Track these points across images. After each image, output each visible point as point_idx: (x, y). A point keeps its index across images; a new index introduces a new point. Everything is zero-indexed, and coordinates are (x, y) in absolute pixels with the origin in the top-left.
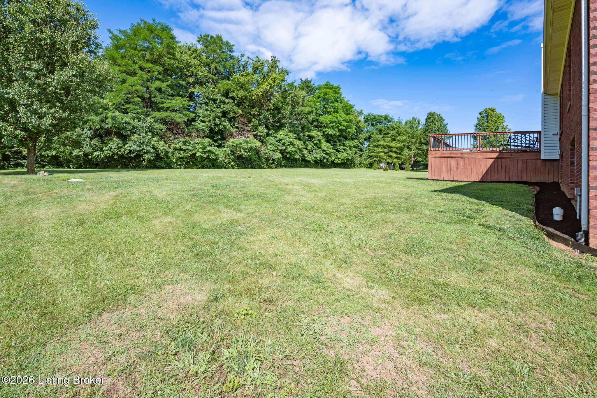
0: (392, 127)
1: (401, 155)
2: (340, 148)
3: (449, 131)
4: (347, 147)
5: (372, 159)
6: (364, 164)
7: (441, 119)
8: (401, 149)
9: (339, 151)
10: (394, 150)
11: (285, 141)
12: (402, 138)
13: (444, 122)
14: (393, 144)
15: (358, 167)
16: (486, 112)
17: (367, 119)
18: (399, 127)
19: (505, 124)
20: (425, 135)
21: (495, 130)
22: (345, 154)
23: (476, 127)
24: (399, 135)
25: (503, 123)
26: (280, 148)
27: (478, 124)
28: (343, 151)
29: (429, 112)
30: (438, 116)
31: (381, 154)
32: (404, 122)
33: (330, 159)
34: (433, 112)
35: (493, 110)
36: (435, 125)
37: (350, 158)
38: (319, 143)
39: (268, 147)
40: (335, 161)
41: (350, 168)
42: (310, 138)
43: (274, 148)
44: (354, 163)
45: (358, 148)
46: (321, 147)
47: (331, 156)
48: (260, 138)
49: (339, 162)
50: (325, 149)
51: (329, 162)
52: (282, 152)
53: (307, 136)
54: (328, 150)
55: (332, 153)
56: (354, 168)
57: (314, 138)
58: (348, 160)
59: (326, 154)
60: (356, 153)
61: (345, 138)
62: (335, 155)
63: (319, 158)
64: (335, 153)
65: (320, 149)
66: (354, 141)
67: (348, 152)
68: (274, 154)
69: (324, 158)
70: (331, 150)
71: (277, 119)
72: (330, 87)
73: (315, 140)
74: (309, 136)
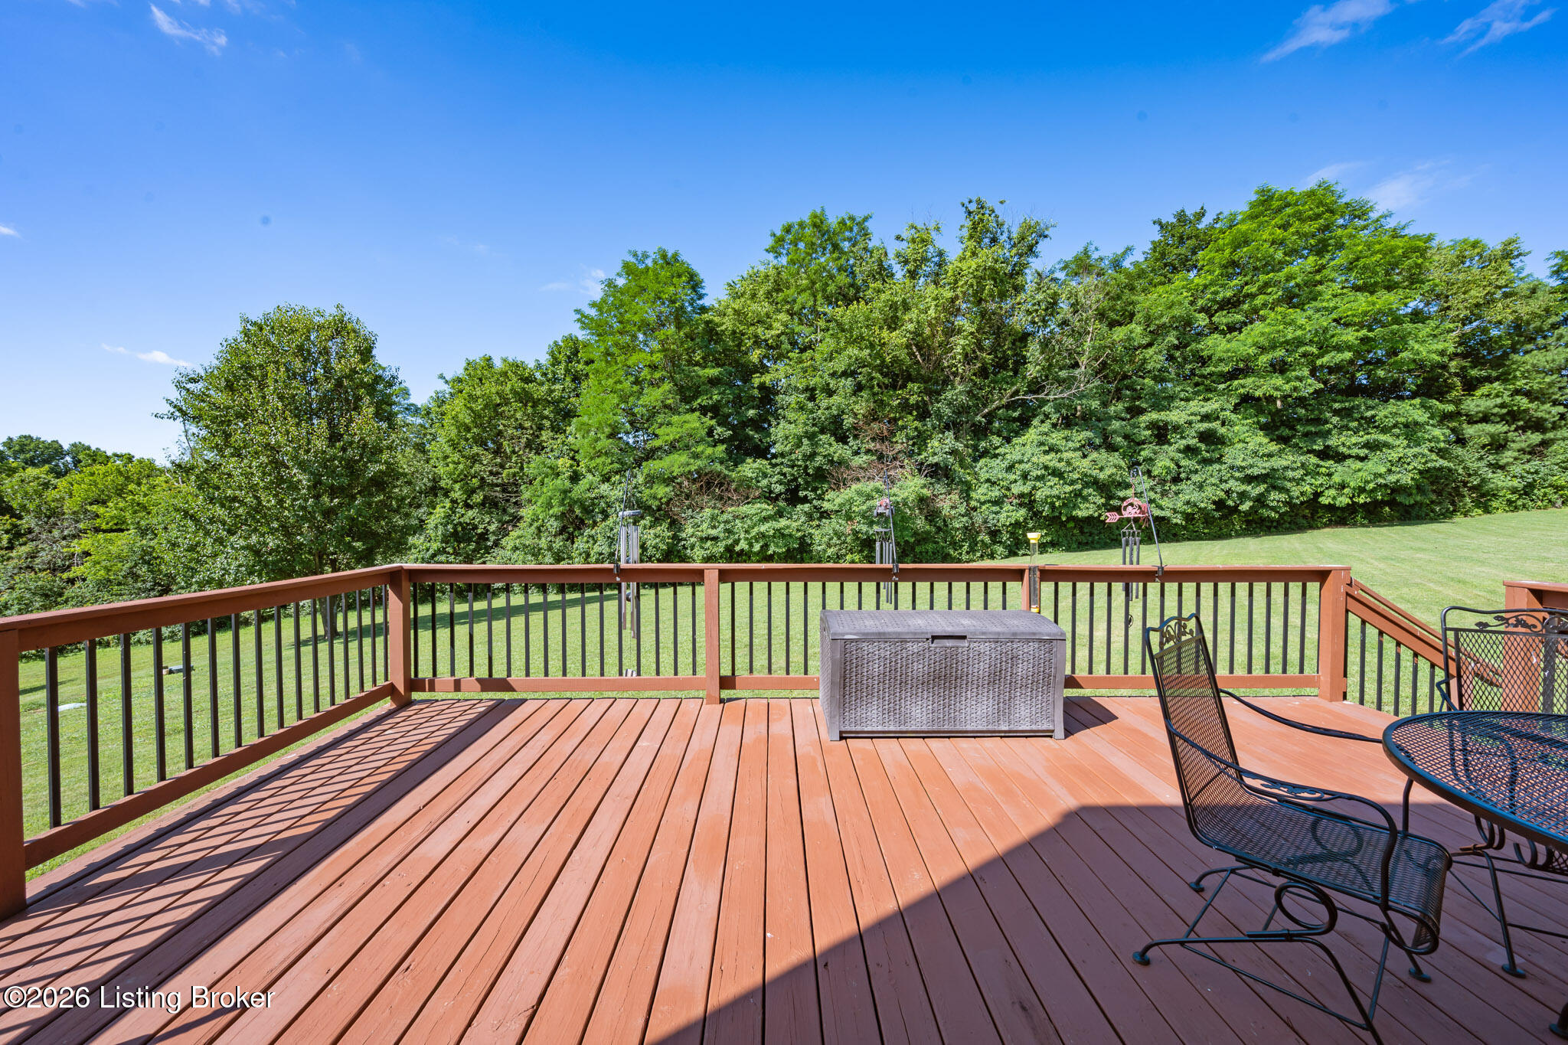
2: (1344, 441)
4: (1385, 431)
6: (1558, 488)
9: (1340, 458)
11: (1026, 467)
15: (1513, 507)
22: (1376, 465)
26: (1016, 489)
28: (1363, 452)
33: (1275, 496)
37: (1406, 479)
38: (1203, 447)
39: (973, 494)
40: (1324, 500)
41: (1447, 515)
42: (1162, 433)
43: (996, 493)
44: (1474, 488)
45: (1512, 416)
46: (1219, 460)
47: (1288, 485)
48: (937, 472)
49: (1343, 501)
50: (1239, 463)
51: (1273, 509)
52: (1027, 501)
53: (1147, 428)
54: (1251, 466)
55: (1293, 469)
56: (1487, 510)
57: (1176, 428)
58: (1397, 489)
59: (1249, 479)
60: (1498, 445)
61: (1391, 391)
62: (1318, 474)
63: (1214, 503)
64: (1318, 466)
65: (1217, 466)
66: (1478, 393)
67: (1398, 453)
68: (996, 513)
69: (1243, 496)
70: (1278, 463)
71: (1012, 396)
72: (1275, 204)
73: (1182, 438)
74: (1153, 425)
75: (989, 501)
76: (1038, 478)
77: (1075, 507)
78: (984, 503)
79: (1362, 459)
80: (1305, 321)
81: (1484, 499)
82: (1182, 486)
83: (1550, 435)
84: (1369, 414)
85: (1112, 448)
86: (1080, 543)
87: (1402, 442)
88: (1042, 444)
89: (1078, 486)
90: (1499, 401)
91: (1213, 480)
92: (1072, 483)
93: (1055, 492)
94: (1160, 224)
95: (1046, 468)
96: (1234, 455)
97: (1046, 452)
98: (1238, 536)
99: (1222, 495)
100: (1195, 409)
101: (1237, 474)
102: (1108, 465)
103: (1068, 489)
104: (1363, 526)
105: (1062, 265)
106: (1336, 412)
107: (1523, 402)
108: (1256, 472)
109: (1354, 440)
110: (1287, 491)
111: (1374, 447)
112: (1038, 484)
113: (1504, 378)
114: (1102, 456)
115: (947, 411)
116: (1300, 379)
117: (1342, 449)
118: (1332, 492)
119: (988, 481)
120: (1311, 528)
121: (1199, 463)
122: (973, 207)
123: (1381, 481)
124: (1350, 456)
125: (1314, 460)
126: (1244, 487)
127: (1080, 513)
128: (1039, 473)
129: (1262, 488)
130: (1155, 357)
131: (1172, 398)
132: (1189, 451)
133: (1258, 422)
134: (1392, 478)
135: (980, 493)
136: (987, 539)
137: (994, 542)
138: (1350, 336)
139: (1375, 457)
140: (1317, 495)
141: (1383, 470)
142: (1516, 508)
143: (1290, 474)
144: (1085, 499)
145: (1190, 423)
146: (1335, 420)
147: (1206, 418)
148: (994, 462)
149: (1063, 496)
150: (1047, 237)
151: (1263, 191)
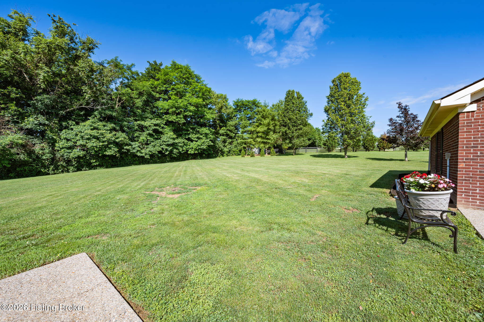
0: (258, 112)
1: (268, 139)
2: (193, 136)
3: (308, 109)
4: (201, 135)
5: (241, 146)
6: (234, 151)
7: (300, 97)
8: (266, 133)
9: (192, 141)
10: (260, 134)
12: (266, 121)
13: (304, 100)
14: (259, 129)
15: (227, 155)
16: (339, 78)
17: (237, 105)
18: (264, 111)
19: (361, 92)
20: (284, 116)
21: (349, 99)
22: (199, 143)
23: (328, 99)
24: (265, 119)
25: (358, 90)
26: (79, 143)
27: (331, 96)
28: (196, 140)
29: (287, 90)
30: (298, 93)
31: (249, 140)
32: (271, 105)
33: (175, 151)
34: (291, 90)
35: (347, 76)
36: (293, 103)
37: (205, 147)
38: (154, 134)
39: (57, 145)
40: (189, 152)
41: (216, 157)
42: (142, 128)
43: (70, 144)
44: (221, 151)
45: (227, 135)
46: (160, 139)
47: (179, 148)
48: (30, 132)
49: (193, 152)
50: (165, 140)
51: (175, 154)
52: (83, 147)
53: (137, 126)
54: (168, 141)
55: (181, 143)
56: (223, 156)
57: (146, 127)
58: (204, 150)
59: (168, 145)
60: (224, 142)
61: (203, 125)
62: (187, 145)
63: (158, 152)
64: (188, 143)
65: (159, 140)
66: (222, 129)
67: (202, 141)
68: (69, 153)
69: (167, 150)
70: (176, 141)
71: (80, 106)
72: (177, 67)
73: (148, 130)
74: (139, 126)
75: (65, 148)
76: (88, 139)
77: (105, 151)
78: (63, 148)
79: (197, 141)
80: (181, 102)
81: (223, 154)
82: (149, 146)
83: (233, 140)
84: (198, 130)
85: (123, 131)
86: (112, 165)
87: (205, 138)
88: (91, 126)
89: (106, 143)
90: (224, 131)
91: (158, 145)
92: (103, 142)
93: (95, 145)
94: (149, 63)
95: (91, 135)
96: (164, 138)
97: (92, 130)
98: (168, 162)
99: (160, 149)
100: (153, 122)
101: (164, 143)
102: (122, 137)
103: (101, 144)
104: (199, 159)
105: (107, 62)
106: (192, 129)
107: (229, 132)
108: (169, 143)
109: (195, 136)
110: (179, 150)
111: (199, 138)
112: (88, 141)
113: (226, 126)
114: (119, 134)
115: (39, 105)
116: (181, 118)
117: (193, 139)
118: (190, 150)
119: (65, 138)
120: (188, 160)
121: (154, 139)
122: (56, 19)
123: (200, 147)
124: (194, 141)
125: (186, 141)
126: (166, 147)
127: (107, 153)
128: (87, 137)
129: (171, 148)
130: (139, 102)
131: (146, 118)
132: (150, 135)
133: (172, 129)
134: (202, 147)
135: (59, 145)
136: (64, 164)
137: (68, 165)
138: (192, 108)
139: (199, 141)
140: (187, 151)
141: (200, 144)
142: (228, 156)
143: (180, 144)
144: (110, 148)
145: (150, 126)
146: (191, 131)
147: (155, 125)
148: (70, 131)
149: (98, 147)
150: (97, 47)
151: (174, 62)
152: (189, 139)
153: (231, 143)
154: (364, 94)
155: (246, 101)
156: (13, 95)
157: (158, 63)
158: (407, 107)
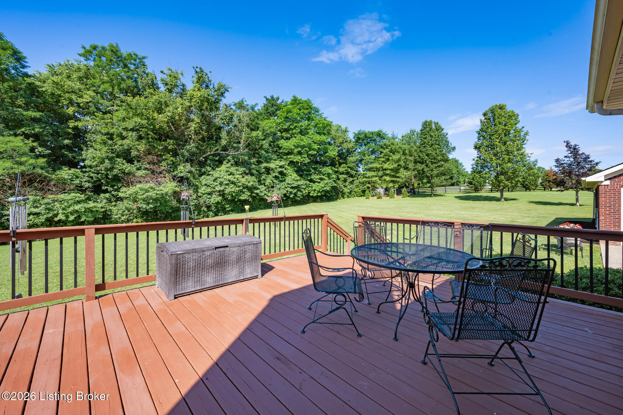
0: (385, 145)
1: (398, 177)
2: (315, 177)
3: (450, 142)
4: (324, 175)
5: (365, 185)
6: (356, 192)
7: (439, 129)
8: (396, 170)
9: (314, 182)
10: (388, 172)
11: (222, 180)
12: (396, 157)
13: (444, 131)
14: (386, 166)
15: (348, 197)
16: (492, 111)
17: (359, 138)
18: (393, 144)
19: (519, 126)
20: (421, 151)
21: (505, 135)
22: (322, 184)
23: (479, 134)
24: (394, 153)
25: (516, 124)
26: (218, 188)
27: (481, 130)
28: (319, 181)
29: (424, 121)
30: (436, 124)
31: (374, 179)
32: (400, 137)
33: (299, 193)
34: (429, 120)
35: (501, 108)
36: (431, 136)
37: (328, 189)
38: (280, 176)
39: (199, 191)
40: (311, 194)
41: (336, 199)
42: (268, 171)
43: (209, 190)
44: (341, 192)
45: (348, 173)
46: (284, 181)
47: (302, 190)
48: (181, 180)
49: (315, 195)
50: (289, 182)
51: (299, 197)
52: (222, 194)
53: (264, 168)
54: (293, 184)
55: (304, 185)
56: (344, 198)
57: (272, 169)
58: (327, 192)
59: (292, 188)
60: (345, 181)
61: (324, 164)
62: (309, 187)
63: (284, 194)
64: (309, 184)
65: (284, 183)
66: (341, 166)
67: (326, 182)
68: (210, 198)
69: (291, 193)
70: (300, 183)
71: (215, 151)
72: (298, 102)
73: (274, 173)
74: (266, 168)
75: (206, 193)
76: (227, 184)
77: (240, 196)
78: (204, 194)
79: (319, 183)
80: (306, 141)
81: (343, 194)
82: (274, 189)
83: (354, 179)
84: (320, 170)
85: (252, 175)
86: (242, 210)
87: (327, 178)
88: (227, 171)
89: (241, 188)
90: (345, 169)
91: (283, 187)
92: (239, 187)
93: (233, 190)
94: (266, 98)
95: (229, 181)
96: (289, 180)
97: (229, 175)
98: (290, 206)
99: (285, 192)
100: (278, 164)
101: (289, 186)
102: (251, 181)
103: (238, 189)
104: (320, 202)
105: (234, 104)
106: (313, 168)
107: (349, 170)
108: (294, 185)
109: (317, 177)
110: (302, 192)
111: (321, 179)
112: (226, 187)
113: (346, 163)
114: (249, 177)
115: (186, 154)
116: (305, 158)
117: (314, 180)
118: (313, 192)
119: (206, 185)
120: (308, 203)
121: (279, 181)
122: (198, 70)
123: (323, 189)
124: (316, 182)
125: (308, 182)
126: (292, 190)
127: (241, 198)
128: (227, 182)
129: (296, 190)
130: (265, 144)
131: (271, 159)
132: (276, 177)
133: (294, 170)
134: (325, 188)
135: (202, 190)
136: (206, 209)
137: (209, 211)
138: (316, 147)
139: (322, 182)
140: (309, 193)
141: (323, 186)
142: (349, 197)
143: (303, 187)
144: (244, 193)
145: (276, 168)
146: (313, 171)
147: (281, 167)
148: (208, 177)
149: (236, 192)
150: (228, 91)
151: (294, 97)
152: (311, 181)
153: (352, 183)
154: (523, 127)
155: (370, 133)
156: (170, 147)
157: (275, 97)
158: (577, 147)
